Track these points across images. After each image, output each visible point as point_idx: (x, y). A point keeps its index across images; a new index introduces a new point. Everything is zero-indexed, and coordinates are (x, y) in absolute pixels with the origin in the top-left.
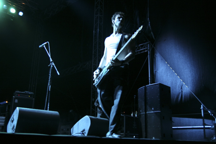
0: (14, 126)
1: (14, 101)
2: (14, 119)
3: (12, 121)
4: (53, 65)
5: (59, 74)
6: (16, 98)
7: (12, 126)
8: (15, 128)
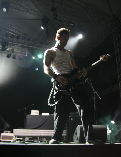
0: (78, 138)
1: (71, 119)
2: (77, 133)
3: (76, 134)
4: (95, 93)
5: (100, 98)
6: (71, 117)
7: (77, 137)
8: (79, 138)
